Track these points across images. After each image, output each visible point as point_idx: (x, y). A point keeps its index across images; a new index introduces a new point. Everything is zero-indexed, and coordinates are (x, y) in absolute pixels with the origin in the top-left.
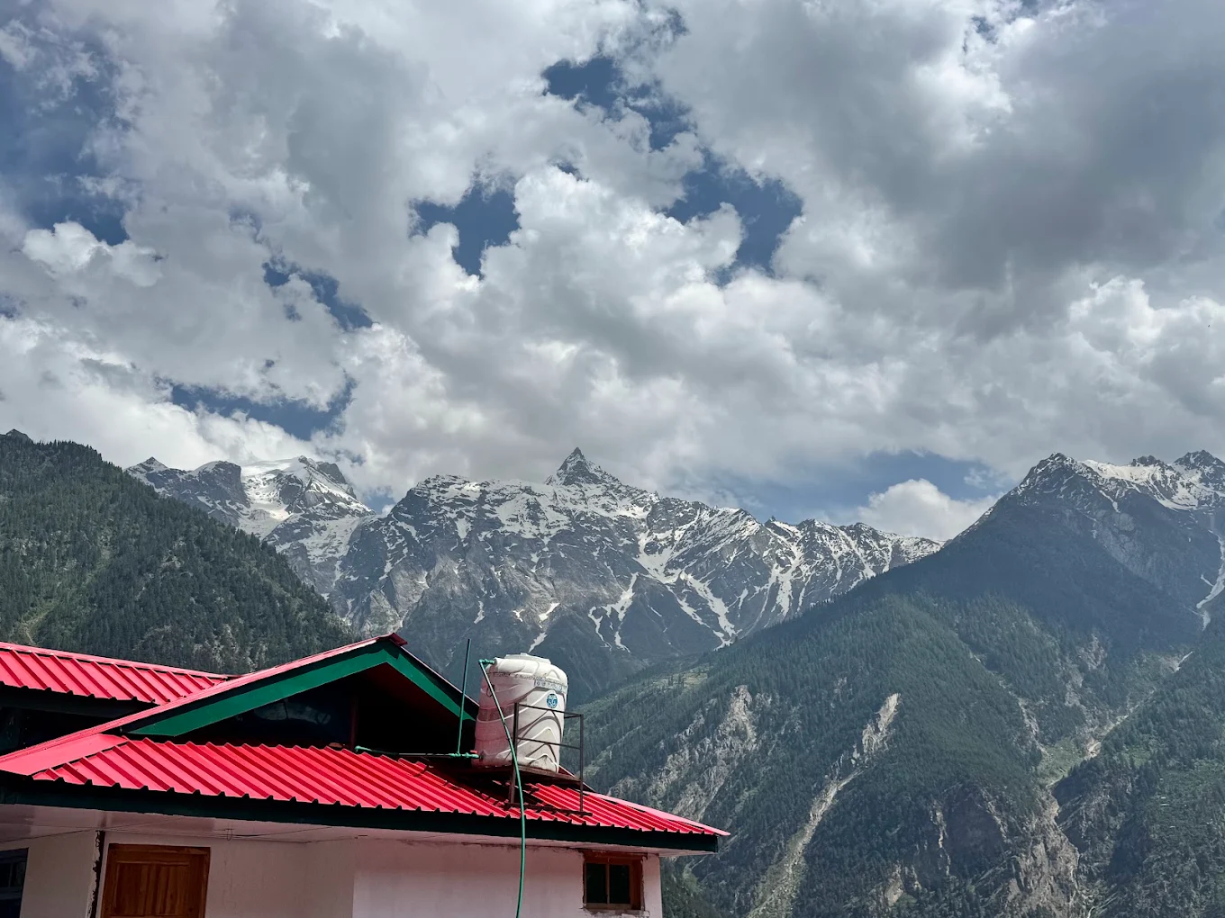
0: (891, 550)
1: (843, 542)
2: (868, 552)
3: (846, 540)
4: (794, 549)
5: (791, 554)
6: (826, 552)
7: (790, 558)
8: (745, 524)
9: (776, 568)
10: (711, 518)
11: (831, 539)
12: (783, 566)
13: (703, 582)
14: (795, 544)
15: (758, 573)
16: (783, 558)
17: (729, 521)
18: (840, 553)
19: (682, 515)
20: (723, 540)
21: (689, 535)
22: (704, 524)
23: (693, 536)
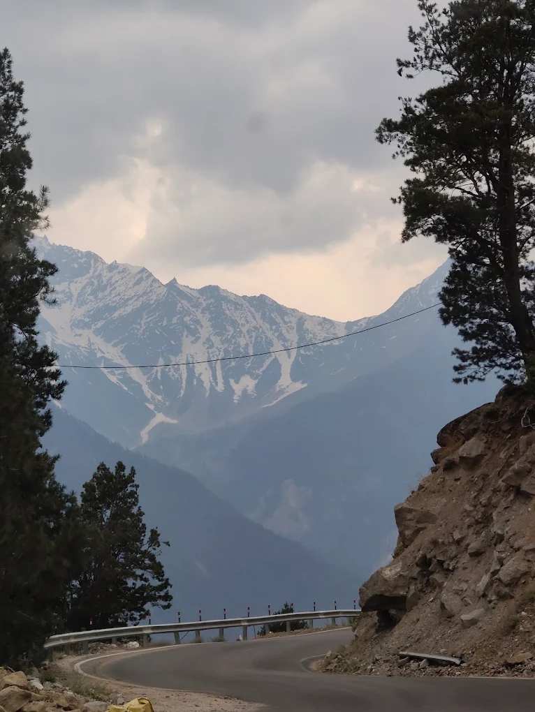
0: (295, 327)
1: (249, 314)
2: (274, 327)
3: (250, 312)
4: (199, 315)
5: (197, 322)
6: (234, 324)
7: (198, 327)
8: (151, 286)
9: (187, 337)
10: (111, 274)
11: (236, 309)
12: (194, 335)
13: (115, 345)
14: (200, 310)
15: (173, 342)
16: (193, 327)
17: (133, 281)
18: (247, 327)
19: (76, 266)
20: (130, 302)
21: (89, 290)
22: (105, 280)
23: (94, 293)
